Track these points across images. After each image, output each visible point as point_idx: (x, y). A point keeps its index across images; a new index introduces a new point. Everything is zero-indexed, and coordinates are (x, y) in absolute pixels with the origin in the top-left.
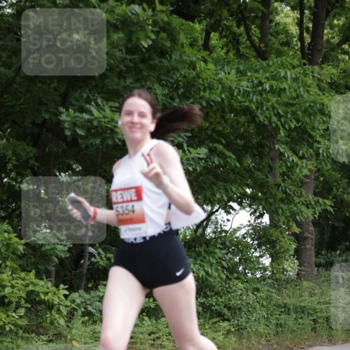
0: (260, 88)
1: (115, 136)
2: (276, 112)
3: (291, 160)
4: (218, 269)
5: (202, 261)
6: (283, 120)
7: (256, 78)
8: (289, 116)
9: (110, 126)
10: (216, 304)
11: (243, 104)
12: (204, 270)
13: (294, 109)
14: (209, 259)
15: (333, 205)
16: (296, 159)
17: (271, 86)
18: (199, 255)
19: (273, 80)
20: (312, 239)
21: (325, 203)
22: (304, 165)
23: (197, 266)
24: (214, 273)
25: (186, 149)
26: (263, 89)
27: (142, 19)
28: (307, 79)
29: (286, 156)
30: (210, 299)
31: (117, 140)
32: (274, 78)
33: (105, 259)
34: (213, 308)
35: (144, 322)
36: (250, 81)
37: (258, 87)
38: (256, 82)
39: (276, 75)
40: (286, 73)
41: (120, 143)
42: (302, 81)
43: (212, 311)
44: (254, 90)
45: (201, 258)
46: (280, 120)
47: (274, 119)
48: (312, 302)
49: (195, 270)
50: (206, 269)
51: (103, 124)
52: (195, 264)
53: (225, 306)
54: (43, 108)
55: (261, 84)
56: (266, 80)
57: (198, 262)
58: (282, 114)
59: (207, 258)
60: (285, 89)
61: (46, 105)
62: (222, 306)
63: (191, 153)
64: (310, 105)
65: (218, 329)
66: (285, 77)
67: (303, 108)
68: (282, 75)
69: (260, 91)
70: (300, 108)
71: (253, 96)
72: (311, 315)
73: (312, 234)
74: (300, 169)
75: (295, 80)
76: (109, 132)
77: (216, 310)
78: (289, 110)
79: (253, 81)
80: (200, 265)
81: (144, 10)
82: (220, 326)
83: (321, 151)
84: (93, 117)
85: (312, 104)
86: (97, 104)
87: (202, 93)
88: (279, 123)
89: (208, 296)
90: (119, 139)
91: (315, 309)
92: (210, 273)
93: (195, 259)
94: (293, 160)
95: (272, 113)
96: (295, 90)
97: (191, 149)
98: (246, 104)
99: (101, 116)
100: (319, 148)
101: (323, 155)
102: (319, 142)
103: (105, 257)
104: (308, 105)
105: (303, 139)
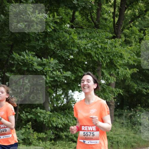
0: (96, 46)
1: (33, 67)
2: (101, 55)
3: (107, 77)
4: (73, 120)
5: (66, 116)
6: (104, 59)
7: (95, 42)
8: (107, 57)
9: (31, 63)
10: (71, 135)
11: (88, 51)
12: (67, 120)
13: (109, 54)
14: (70, 116)
15: (123, 92)
16: (109, 76)
17: (101, 46)
18: (65, 114)
19: (102, 43)
20: (113, 106)
21: (119, 91)
22: (112, 79)
23: (65, 119)
24: (71, 122)
25: (62, 72)
26: (97, 46)
27: (48, 21)
28: (116, 44)
29: (105, 75)
30: (68, 133)
31: (33, 69)
32: (102, 42)
33: (25, 116)
34: (70, 137)
35: (40, 144)
36: (92, 42)
37: (95, 45)
38: (95, 43)
39: (103, 41)
40: (108, 41)
41: (35, 70)
42: (114, 45)
43: (69, 138)
44: (94, 46)
45: (66, 115)
46: (103, 59)
47: (101, 58)
48: (111, 134)
49: (64, 120)
50: (68, 120)
51: (28, 62)
52: (64, 118)
53: (75, 136)
54: (3, 53)
55: (97, 44)
56: (99, 43)
57: (65, 117)
58: (104, 56)
59: (69, 115)
60: (107, 48)
61: (5, 52)
62: (73, 136)
63: (64, 74)
64: (116, 54)
65: (71, 146)
66: (107, 43)
67: (113, 55)
68: (106, 41)
69: (96, 47)
70: (111, 54)
71: (94, 49)
72: (111, 140)
73: (113, 104)
74: (111, 81)
75: (111, 44)
76: (30, 65)
77: (71, 138)
78: (107, 55)
79: (93, 43)
80: (66, 118)
81: (50, 17)
82: (72, 145)
83: (120, 73)
84: (24, 58)
85: (117, 53)
86: (26, 53)
87: (70, 48)
88: (102, 60)
89: (68, 132)
90: (35, 69)
91: (112, 138)
92: (70, 122)
93: (64, 115)
94: (108, 77)
95: (100, 56)
96: (111, 49)
97: (64, 72)
98: (89, 52)
99: (28, 58)
100: (119, 71)
101: (121, 74)
102: (119, 69)
103: (25, 115)
104: (115, 53)
105: (112, 67)
